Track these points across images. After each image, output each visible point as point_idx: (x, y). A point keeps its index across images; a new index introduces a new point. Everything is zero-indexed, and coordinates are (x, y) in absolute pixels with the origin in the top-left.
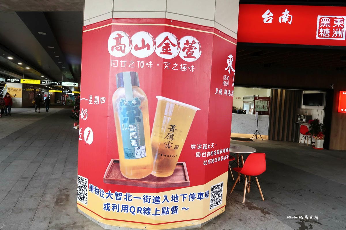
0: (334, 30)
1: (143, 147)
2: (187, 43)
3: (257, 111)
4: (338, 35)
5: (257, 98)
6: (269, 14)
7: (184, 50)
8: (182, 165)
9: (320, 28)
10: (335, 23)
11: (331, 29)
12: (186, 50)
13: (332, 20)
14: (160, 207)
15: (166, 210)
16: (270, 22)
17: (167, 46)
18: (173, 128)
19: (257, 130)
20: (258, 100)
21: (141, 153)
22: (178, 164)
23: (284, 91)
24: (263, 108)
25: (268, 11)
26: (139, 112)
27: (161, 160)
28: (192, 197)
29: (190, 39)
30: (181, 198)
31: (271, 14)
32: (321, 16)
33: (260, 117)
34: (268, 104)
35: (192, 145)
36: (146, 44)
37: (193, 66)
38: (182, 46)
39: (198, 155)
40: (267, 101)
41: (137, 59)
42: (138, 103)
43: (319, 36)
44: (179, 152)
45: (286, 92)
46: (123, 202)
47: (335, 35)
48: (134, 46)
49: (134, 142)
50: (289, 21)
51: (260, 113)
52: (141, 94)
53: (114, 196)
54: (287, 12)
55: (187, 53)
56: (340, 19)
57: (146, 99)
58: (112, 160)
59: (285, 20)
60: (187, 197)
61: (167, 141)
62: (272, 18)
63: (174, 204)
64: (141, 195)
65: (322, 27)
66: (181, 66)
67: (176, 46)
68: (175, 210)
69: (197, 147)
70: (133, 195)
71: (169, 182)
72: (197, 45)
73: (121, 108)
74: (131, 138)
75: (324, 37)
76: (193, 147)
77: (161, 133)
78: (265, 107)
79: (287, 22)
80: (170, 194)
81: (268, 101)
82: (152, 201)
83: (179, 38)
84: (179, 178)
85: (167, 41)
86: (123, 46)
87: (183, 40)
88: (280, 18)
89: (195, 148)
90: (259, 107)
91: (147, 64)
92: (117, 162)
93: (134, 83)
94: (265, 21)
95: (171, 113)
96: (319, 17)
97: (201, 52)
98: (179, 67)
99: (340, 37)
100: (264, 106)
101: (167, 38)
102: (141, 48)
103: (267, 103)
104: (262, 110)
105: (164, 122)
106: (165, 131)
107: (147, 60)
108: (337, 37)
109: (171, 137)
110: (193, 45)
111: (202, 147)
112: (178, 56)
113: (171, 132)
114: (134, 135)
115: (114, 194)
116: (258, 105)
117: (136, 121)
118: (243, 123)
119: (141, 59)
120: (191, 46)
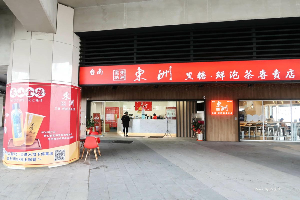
0: (120, 76)
1: (21, 133)
2: (39, 90)
4: (122, 78)
5: (168, 108)
6: (93, 71)
7: (37, 93)
8: (37, 140)
9: (115, 75)
10: (121, 73)
11: (119, 76)
12: (38, 93)
13: (120, 71)
14: (27, 158)
15: (30, 159)
16: (93, 74)
17: (30, 92)
18: (33, 125)
19: (168, 130)
21: (20, 135)
22: (35, 140)
23: (185, 102)
25: (92, 69)
26: (20, 119)
27: (27, 138)
28: (43, 154)
29: (40, 89)
30: (37, 154)
31: (94, 71)
32: (115, 70)
33: (169, 121)
35: (42, 132)
36: (22, 92)
37: (41, 99)
38: (36, 92)
39: (45, 136)
41: (19, 98)
42: (19, 115)
43: (115, 79)
44: (36, 135)
45: (187, 102)
46: (14, 156)
47: (121, 78)
48: (18, 93)
49: (18, 131)
50: (101, 73)
52: (21, 112)
53: (11, 154)
54: (100, 69)
55: (39, 94)
56: (123, 71)
57: (22, 113)
58: (10, 139)
59: (100, 73)
60: (40, 154)
61: (30, 130)
62: (94, 73)
63: (34, 157)
64: (20, 153)
65: (116, 75)
66: (36, 100)
67: (33, 92)
68: (34, 159)
69: (44, 132)
70: (18, 153)
71: (31, 147)
72: (43, 91)
73: (14, 118)
74: (17, 129)
75: (117, 80)
76: (43, 132)
77: (27, 127)
79: (101, 74)
80: (32, 152)
82: (24, 155)
83: (35, 89)
84: (36, 146)
85: (30, 91)
86: (15, 93)
87: (37, 90)
88: (98, 72)
89: (43, 133)
90: (169, 114)
91: (23, 100)
92: (12, 140)
93: (18, 108)
94: (91, 74)
95: (31, 119)
96: (114, 71)
97: (45, 93)
98: (35, 100)
99: (123, 79)
100: (172, 113)
101: (29, 90)
102: (21, 94)
103: (174, 111)
104: (172, 116)
105: (29, 122)
106: (30, 126)
107: (22, 98)
108: (122, 79)
109: (32, 128)
110: (42, 91)
111: (47, 132)
112: (35, 96)
113: (32, 126)
114: (18, 128)
115: (11, 153)
117: (19, 123)
119: (21, 98)
120: (40, 92)
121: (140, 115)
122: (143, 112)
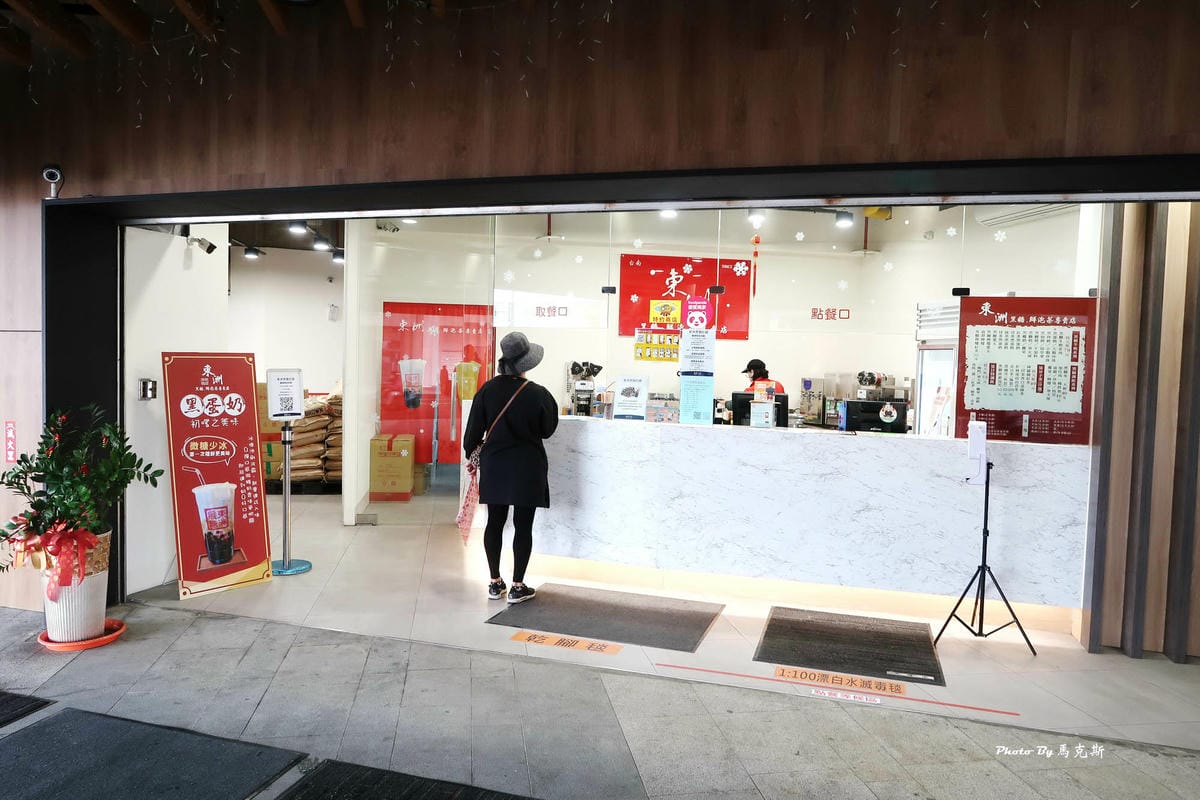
3: (982, 414)
5: (986, 308)
19: (983, 568)
20: (989, 321)
24: (1040, 388)
33: (1007, 459)
34: (1082, 356)
40: (1068, 332)
51: (1005, 425)
78: (1058, 379)
81: (1082, 331)
90: (1001, 375)
100: (1041, 370)
103: (1068, 342)
104: (1028, 401)
116: (993, 367)
118: (872, 502)
121: (661, 376)
122: (698, 352)
